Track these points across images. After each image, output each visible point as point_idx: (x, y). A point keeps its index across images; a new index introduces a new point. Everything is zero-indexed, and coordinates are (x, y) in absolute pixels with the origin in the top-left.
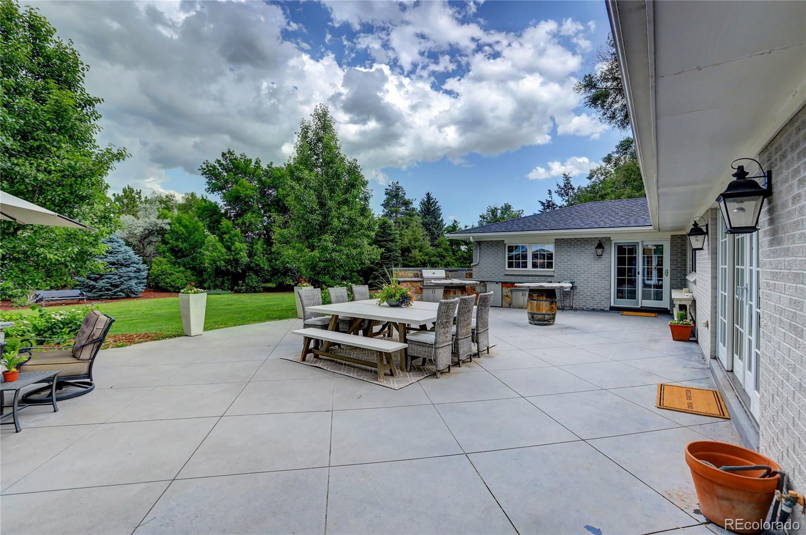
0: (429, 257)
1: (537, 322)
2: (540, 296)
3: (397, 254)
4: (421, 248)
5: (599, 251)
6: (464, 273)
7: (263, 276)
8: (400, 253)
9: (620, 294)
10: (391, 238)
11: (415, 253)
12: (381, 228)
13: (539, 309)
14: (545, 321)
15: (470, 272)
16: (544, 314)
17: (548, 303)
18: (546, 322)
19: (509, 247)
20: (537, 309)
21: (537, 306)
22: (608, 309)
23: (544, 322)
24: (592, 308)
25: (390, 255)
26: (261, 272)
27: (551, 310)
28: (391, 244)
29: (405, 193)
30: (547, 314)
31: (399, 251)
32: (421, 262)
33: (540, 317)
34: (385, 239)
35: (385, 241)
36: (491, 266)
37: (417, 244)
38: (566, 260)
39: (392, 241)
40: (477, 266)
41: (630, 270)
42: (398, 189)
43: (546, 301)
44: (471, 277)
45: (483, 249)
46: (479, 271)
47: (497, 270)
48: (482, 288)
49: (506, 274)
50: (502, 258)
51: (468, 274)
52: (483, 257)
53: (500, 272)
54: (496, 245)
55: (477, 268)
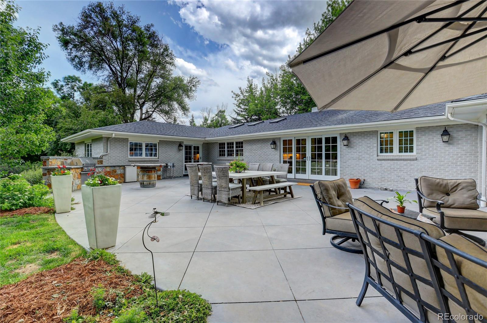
5: (181, 148)
19: (130, 143)
22: (183, 176)
36: (118, 155)
38: (164, 152)
41: (189, 157)
44: (102, 164)
45: (112, 143)
46: (108, 159)
47: (123, 158)
48: (121, 170)
49: (130, 160)
50: (127, 150)
51: (99, 161)
52: (112, 149)
53: (126, 159)
54: (122, 141)
55: (106, 156)
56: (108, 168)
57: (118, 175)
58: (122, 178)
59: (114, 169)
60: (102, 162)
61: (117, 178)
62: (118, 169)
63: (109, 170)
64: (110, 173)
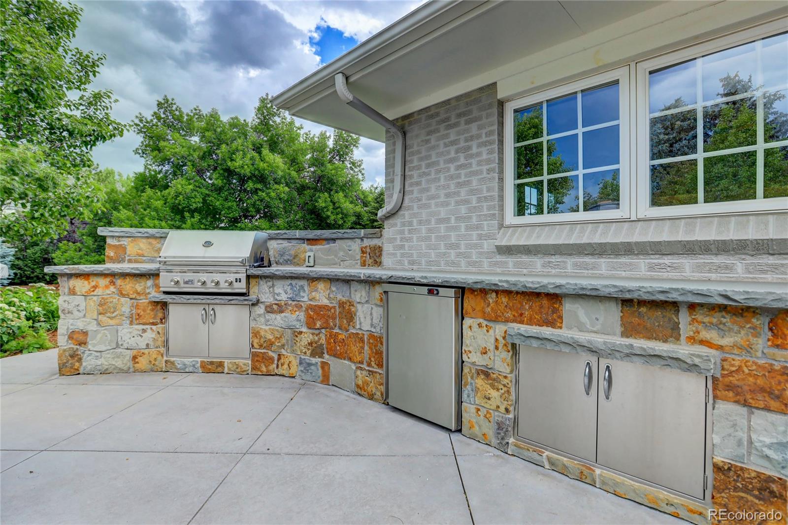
6: (355, 247)
15: (375, 242)
19: (520, 112)
36: (443, 213)
40: (397, 220)
44: (378, 263)
45: (415, 148)
46: (402, 239)
47: (468, 228)
48: (375, 308)
49: (504, 243)
50: (489, 171)
51: (368, 250)
52: (415, 179)
53: (480, 237)
54: (459, 115)
55: (396, 225)
56: (321, 286)
57: (362, 340)
58: (376, 369)
59: (344, 299)
60: (380, 255)
61: (359, 359)
62: (363, 301)
63: (325, 302)
64: (327, 322)
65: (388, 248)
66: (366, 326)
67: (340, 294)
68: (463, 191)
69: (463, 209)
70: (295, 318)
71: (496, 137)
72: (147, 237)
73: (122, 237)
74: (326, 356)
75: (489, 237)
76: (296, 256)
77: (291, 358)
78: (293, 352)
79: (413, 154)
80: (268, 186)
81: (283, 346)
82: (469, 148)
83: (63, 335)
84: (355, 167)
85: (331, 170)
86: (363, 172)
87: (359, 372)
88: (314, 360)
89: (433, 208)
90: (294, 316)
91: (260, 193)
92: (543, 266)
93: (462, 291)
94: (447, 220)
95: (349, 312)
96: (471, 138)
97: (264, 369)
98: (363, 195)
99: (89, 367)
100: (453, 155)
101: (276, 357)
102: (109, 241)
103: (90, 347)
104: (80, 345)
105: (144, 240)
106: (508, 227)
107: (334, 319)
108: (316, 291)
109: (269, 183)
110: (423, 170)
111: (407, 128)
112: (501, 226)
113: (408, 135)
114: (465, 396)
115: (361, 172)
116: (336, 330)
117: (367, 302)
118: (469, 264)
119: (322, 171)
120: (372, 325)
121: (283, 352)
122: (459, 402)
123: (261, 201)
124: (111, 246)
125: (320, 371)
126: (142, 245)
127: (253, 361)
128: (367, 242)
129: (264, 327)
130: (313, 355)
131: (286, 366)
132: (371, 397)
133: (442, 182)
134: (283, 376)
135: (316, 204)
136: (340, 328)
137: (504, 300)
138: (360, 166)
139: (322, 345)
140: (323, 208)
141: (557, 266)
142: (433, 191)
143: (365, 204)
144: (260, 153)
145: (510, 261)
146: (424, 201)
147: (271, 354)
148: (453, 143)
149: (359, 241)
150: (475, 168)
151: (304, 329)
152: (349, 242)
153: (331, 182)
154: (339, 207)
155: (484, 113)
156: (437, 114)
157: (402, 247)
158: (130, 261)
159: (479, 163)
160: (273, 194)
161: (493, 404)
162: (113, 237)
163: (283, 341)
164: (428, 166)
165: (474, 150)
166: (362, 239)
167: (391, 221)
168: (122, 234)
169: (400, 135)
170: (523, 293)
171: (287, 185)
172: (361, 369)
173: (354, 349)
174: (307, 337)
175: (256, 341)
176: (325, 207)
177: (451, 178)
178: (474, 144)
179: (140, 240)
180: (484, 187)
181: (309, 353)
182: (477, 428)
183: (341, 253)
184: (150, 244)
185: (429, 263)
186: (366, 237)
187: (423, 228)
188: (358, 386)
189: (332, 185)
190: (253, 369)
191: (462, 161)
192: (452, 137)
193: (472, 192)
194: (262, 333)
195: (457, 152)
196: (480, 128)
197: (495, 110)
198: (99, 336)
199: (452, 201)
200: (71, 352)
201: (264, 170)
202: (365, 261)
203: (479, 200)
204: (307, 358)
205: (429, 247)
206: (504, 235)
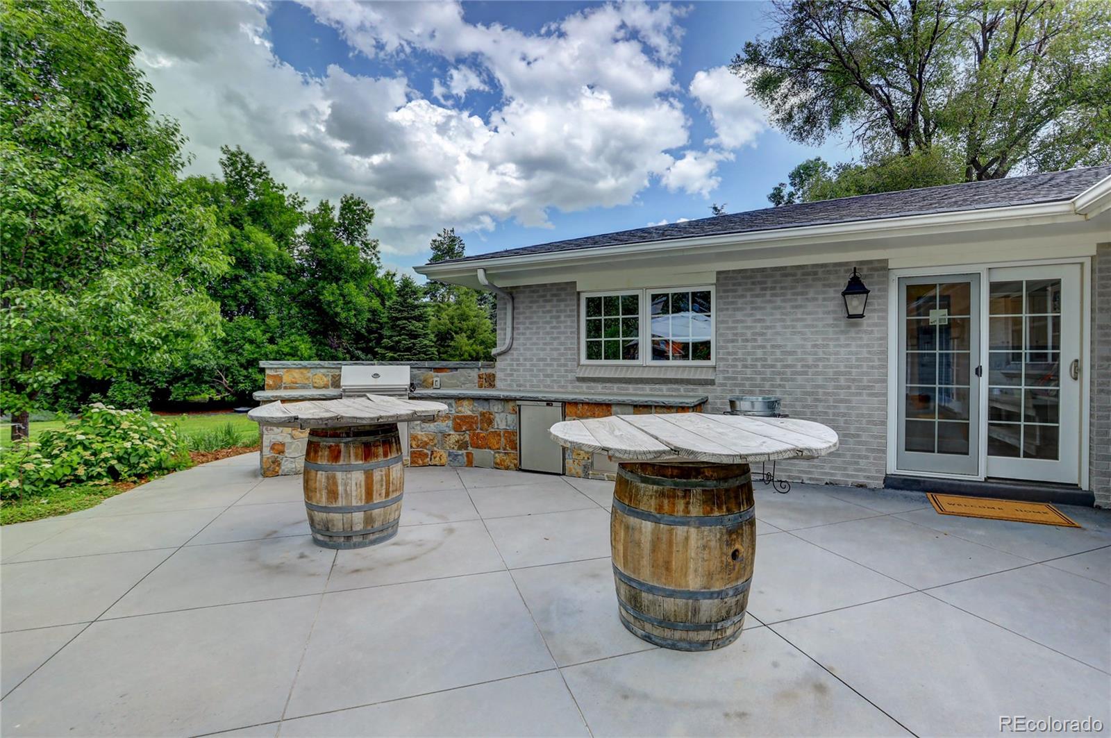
0: (486, 348)
1: (657, 632)
2: (672, 496)
3: (426, 342)
4: (473, 331)
5: (855, 304)
6: (474, 374)
7: (148, 383)
8: (435, 339)
9: (916, 439)
10: (417, 313)
11: (462, 340)
12: (400, 295)
13: (667, 566)
14: (699, 628)
15: (489, 371)
16: (693, 595)
17: (713, 535)
18: (703, 636)
19: (589, 300)
20: (654, 565)
21: (654, 548)
22: (880, 484)
23: (692, 635)
24: (827, 479)
25: (414, 344)
26: (143, 375)
27: (726, 569)
28: (417, 324)
29: (463, 248)
30: (711, 595)
31: (432, 336)
32: (470, 355)
33: (670, 605)
34: (405, 314)
35: (405, 318)
36: (542, 355)
37: (465, 325)
38: (749, 333)
39: (419, 318)
40: (508, 357)
41: (947, 361)
42: (453, 240)
43: (701, 522)
44: (492, 386)
45: (521, 310)
46: (511, 370)
47: (558, 365)
48: (509, 416)
49: (581, 376)
50: (571, 333)
51: (484, 377)
52: (521, 331)
53: (566, 371)
54: (553, 295)
55: (506, 360)
56: (466, 403)
57: (499, 435)
58: (510, 451)
59: (485, 411)
60: (494, 380)
61: (497, 447)
62: (500, 411)
63: (469, 413)
64: (471, 425)
65: (499, 375)
66: (503, 426)
67: (480, 408)
68: (555, 343)
69: (555, 354)
70: (446, 426)
71: (576, 313)
72: (300, 368)
73: (279, 368)
74: (470, 448)
75: (571, 371)
76: (424, 381)
77: (442, 452)
78: (443, 448)
79: (519, 314)
80: (253, 272)
81: (435, 445)
82: (559, 317)
83: (267, 447)
84: (368, 248)
85: (340, 254)
86: (379, 255)
87: (497, 455)
88: (460, 452)
89: (535, 351)
90: (444, 424)
91: (244, 282)
92: (602, 388)
93: (565, 403)
94: (544, 360)
95: (489, 418)
96: (561, 311)
97: (420, 462)
98: (379, 284)
99: (286, 470)
100: (548, 319)
101: (429, 453)
102: (268, 372)
103: (286, 455)
104: (279, 454)
105: (297, 371)
106: (583, 366)
107: (476, 423)
108: (462, 406)
109: (255, 269)
110: (527, 325)
111: (514, 295)
112: (579, 365)
113: (516, 300)
114: (567, 456)
115: (376, 256)
116: (479, 431)
117: (503, 412)
118: (559, 387)
119: (327, 255)
120: (507, 425)
121: (435, 449)
122: (564, 459)
123: (245, 292)
124: (270, 376)
125: (466, 459)
126: (296, 375)
127: (411, 457)
128: (483, 371)
129: (420, 433)
130: (459, 449)
131: (438, 458)
132: (507, 468)
133: (541, 335)
134: (436, 465)
135: (321, 297)
136: (481, 429)
137: (586, 407)
138: (374, 247)
139: (467, 441)
140: (329, 303)
141: (609, 388)
142: (534, 340)
143: (382, 297)
144: (240, 227)
145: (584, 385)
146: (528, 346)
147: (425, 451)
148: (550, 311)
149: (477, 370)
150: (562, 329)
151: (452, 432)
152: (469, 371)
153: (340, 269)
154: (351, 302)
155: (568, 298)
156: (538, 291)
157: (512, 375)
158: (285, 388)
159: (565, 327)
160: (262, 284)
161: (581, 457)
162: (271, 368)
163: (436, 441)
164: (531, 323)
165: (562, 318)
166: (479, 369)
167: (502, 357)
168: (280, 366)
169: (511, 300)
170: (595, 404)
171: (279, 272)
172: (499, 453)
173: (493, 441)
174: (455, 437)
175: (414, 444)
176: (334, 302)
177: (548, 333)
178: (562, 315)
179: (293, 370)
180: (569, 342)
181: (456, 448)
182: (573, 471)
183: (462, 379)
184: (302, 373)
185: (532, 386)
186: (483, 367)
187: (528, 363)
188: (496, 464)
189: (340, 272)
190: (411, 463)
191: (554, 324)
192: (548, 308)
193: (561, 344)
194: (419, 437)
195: (551, 318)
196: (566, 306)
197: (575, 298)
198: (293, 446)
199: (548, 348)
200: (273, 459)
201: (249, 252)
202: (482, 384)
203: (566, 349)
204: (455, 451)
205: (532, 376)
206: (581, 370)
